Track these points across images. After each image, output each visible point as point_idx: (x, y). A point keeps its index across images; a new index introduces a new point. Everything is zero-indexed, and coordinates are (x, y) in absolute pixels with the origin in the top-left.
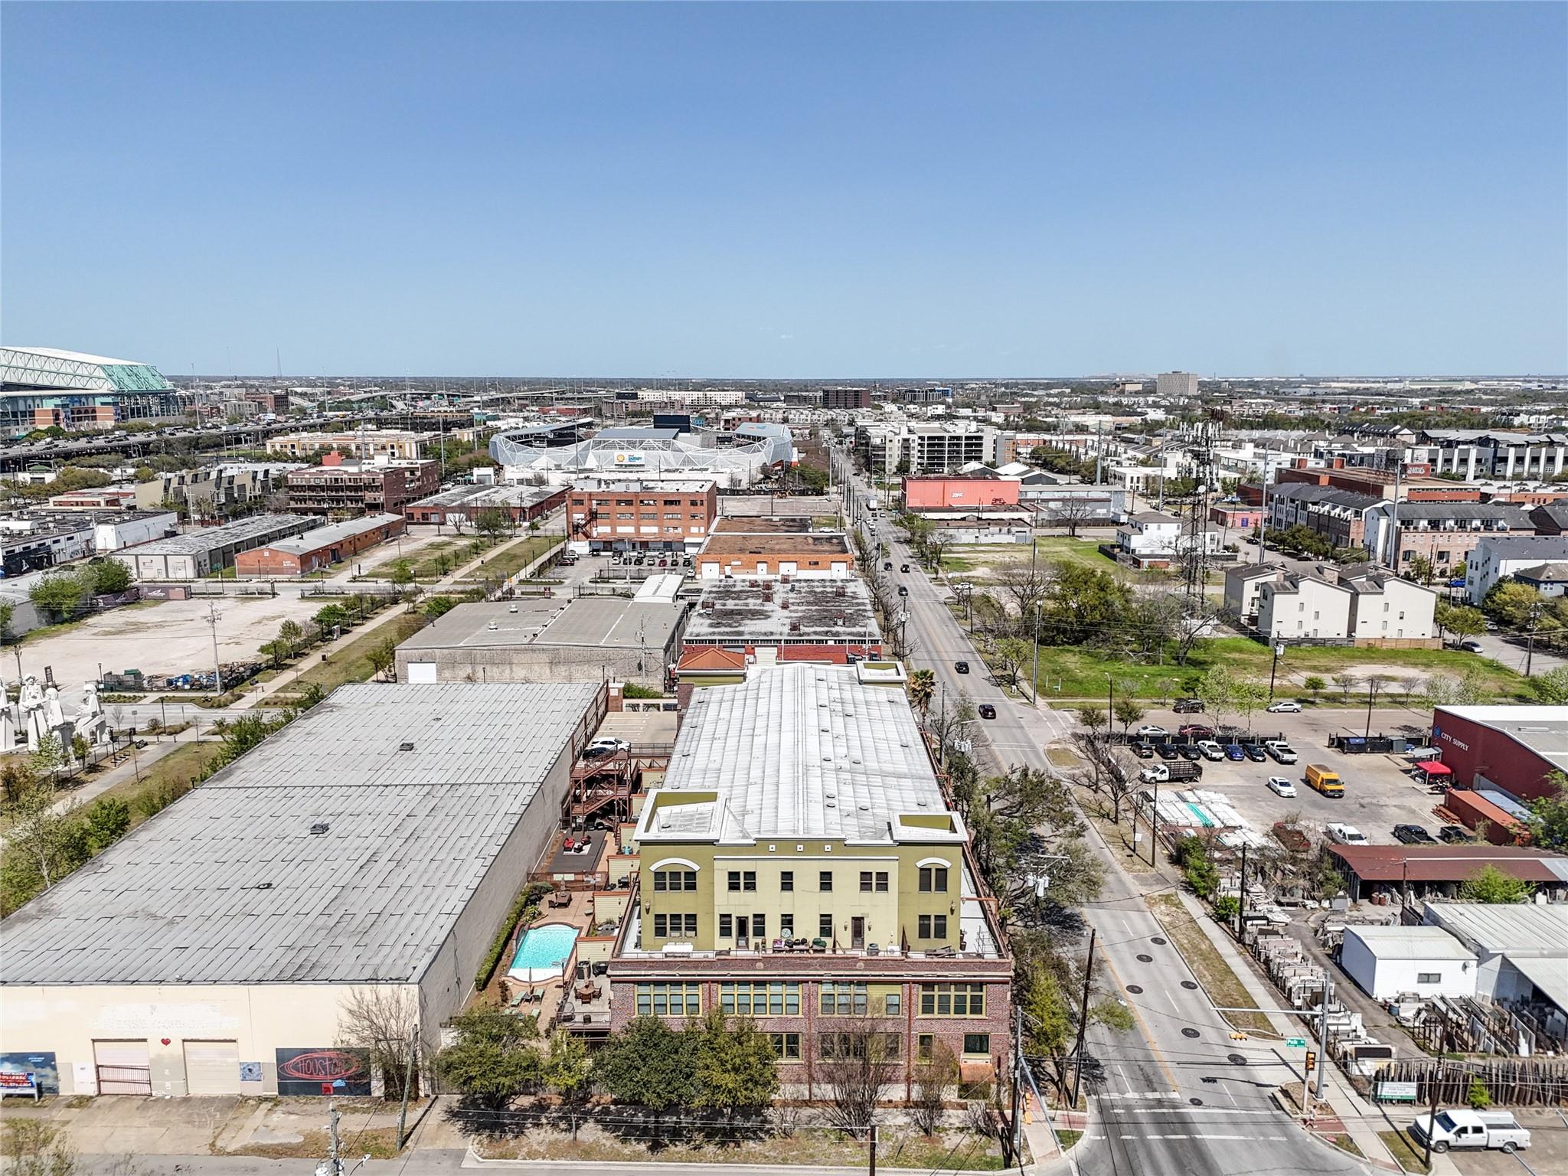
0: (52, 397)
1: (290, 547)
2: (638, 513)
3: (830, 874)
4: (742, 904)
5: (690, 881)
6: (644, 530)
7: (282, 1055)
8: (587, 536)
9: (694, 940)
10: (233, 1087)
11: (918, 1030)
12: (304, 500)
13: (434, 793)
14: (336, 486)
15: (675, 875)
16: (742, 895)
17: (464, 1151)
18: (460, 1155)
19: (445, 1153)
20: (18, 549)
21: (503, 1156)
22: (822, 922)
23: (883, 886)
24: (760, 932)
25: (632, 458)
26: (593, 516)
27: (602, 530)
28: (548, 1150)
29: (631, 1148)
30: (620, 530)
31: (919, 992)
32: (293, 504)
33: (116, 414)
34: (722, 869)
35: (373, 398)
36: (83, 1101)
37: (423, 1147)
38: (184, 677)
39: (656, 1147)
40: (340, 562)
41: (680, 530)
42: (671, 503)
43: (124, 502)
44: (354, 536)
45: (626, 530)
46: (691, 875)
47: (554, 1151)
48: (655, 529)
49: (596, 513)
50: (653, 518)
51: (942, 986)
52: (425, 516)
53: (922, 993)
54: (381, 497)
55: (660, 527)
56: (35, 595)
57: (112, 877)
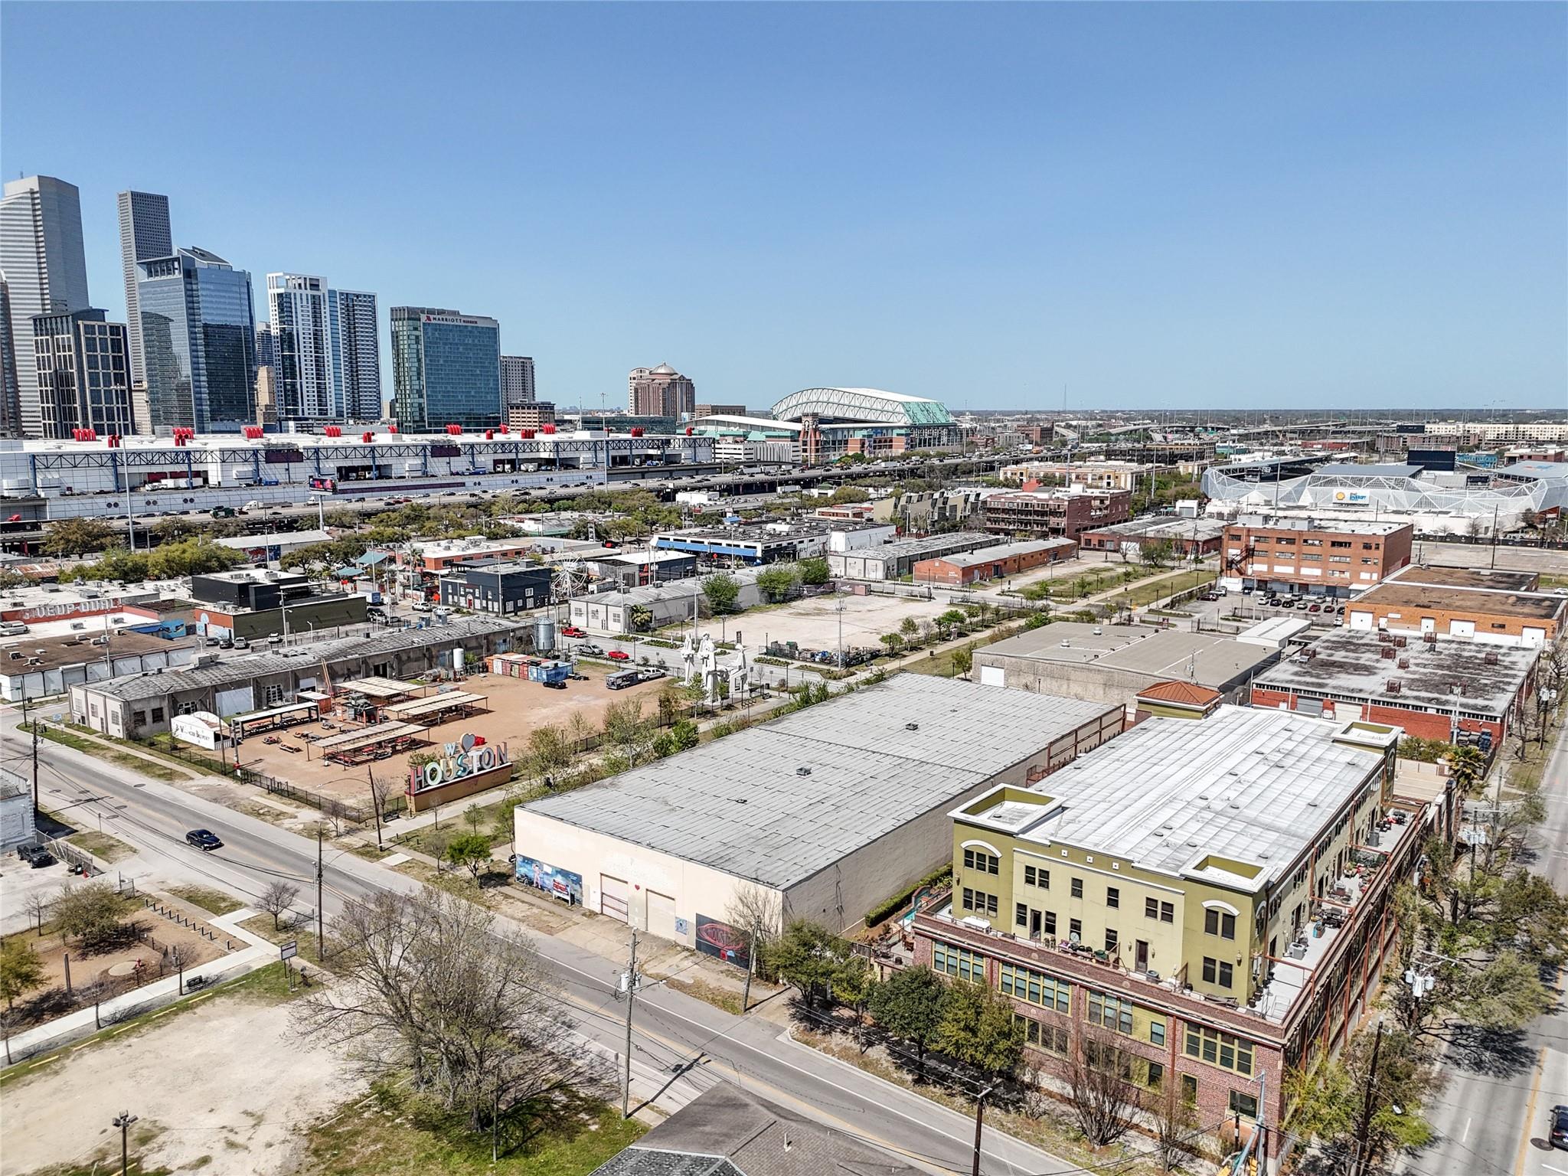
0: (861, 429)
1: (958, 561)
2: (1300, 552)
3: (1117, 891)
4: (1036, 899)
5: (992, 865)
6: (1304, 571)
7: (701, 920)
8: (1241, 572)
9: (993, 920)
10: (670, 934)
11: (1182, 1068)
12: (996, 521)
13: (903, 765)
14: (1025, 510)
15: (981, 857)
16: (1035, 890)
17: (785, 1029)
18: (780, 1031)
19: (771, 1025)
20: (773, 546)
21: (807, 1043)
22: (1108, 937)
23: (1168, 917)
24: (1051, 929)
25: (1353, 496)
26: (1249, 553)
27: (1257, 568)
28: (840, 1051)
29: (899, 1074)
30: (1278, 569)
31: (1183, 1031)
32: (989, 525)
33: (907, 443)
34: (1021, 861)
35: (1136, 430)
36: (592, 914)
37: (761, 1016)
38: (824, 653)
39: (920, 1081)
40: (1002, 577)
41: (1347, 575)
42: (1340, 544)
43: (866, 515)
44: (1020, 555)
45: (1284, 570)
46: (994, 860)
47: (844, 1054)
48: (1318, 572)
49: (1253, 550)
50: (1316, 559)
51: (1209, 1032)
52: (1101, 543)
53: (1186, 1032)
54: (1063, 522)
55: (1324, 569)
56: (760, 580)
57: (663, 773)
